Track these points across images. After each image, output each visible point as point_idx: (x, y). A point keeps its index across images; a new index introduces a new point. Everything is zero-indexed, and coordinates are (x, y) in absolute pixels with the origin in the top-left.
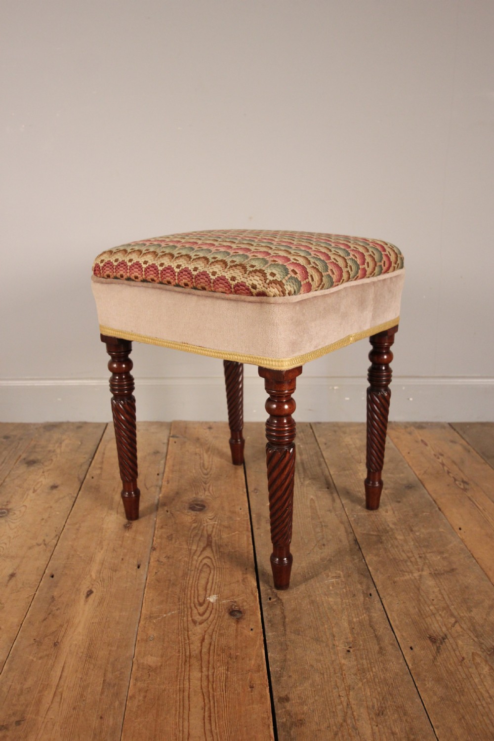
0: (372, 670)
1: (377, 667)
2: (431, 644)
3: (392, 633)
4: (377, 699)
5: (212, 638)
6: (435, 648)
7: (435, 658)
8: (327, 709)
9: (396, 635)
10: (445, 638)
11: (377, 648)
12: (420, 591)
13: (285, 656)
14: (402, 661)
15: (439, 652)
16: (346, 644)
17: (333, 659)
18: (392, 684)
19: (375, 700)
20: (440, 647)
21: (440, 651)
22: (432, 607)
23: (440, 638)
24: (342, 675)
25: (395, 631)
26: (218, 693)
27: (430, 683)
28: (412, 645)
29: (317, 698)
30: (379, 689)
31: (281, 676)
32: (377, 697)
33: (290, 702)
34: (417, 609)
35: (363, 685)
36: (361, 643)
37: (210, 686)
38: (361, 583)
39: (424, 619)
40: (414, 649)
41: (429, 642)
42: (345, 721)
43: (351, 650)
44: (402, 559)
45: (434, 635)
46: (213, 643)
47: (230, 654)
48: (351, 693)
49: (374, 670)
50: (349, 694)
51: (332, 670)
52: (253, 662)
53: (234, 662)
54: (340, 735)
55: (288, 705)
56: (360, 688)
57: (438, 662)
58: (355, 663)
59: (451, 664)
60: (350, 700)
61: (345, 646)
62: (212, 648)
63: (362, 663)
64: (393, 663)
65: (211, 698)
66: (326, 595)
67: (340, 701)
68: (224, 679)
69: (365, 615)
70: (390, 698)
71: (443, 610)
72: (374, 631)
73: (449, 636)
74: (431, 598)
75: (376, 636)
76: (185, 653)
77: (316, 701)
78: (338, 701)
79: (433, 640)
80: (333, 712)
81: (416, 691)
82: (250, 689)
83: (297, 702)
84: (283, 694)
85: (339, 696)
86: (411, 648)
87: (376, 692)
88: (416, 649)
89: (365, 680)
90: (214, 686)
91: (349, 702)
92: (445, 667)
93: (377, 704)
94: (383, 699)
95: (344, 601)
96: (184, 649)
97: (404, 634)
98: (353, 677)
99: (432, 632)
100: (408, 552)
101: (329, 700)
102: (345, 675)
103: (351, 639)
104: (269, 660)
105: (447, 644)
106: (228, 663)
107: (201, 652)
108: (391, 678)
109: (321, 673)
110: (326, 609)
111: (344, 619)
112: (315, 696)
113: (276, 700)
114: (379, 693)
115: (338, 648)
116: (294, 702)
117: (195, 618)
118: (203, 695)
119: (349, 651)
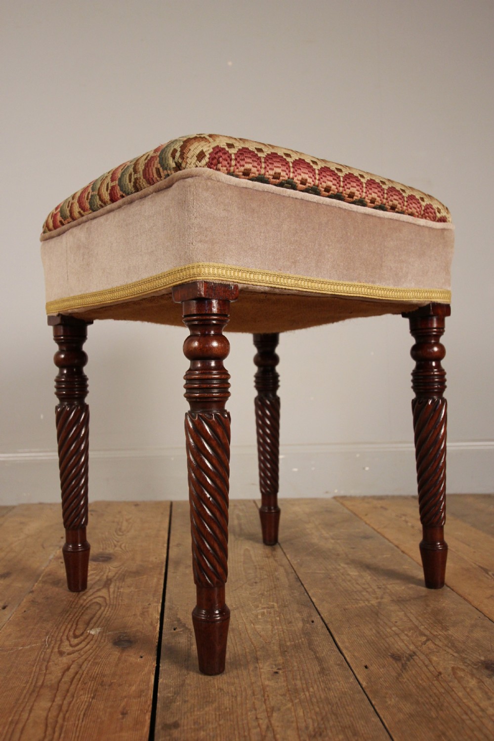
0: (308, 690)
1: (315, 687)
2: (394, 662)
3: (340, 654)
4: (313, 720)
5: (80, 667)
6: (400, 665)
7: (399, 675)
8: (236, 732)
9: (346, 656)
10: (412, 655)
11: (318, 668)
12: (379, 615)
13: (184, 681)
14: (352, 679)
15: (405, 669)
16: (274, 666)
17: (252, 681)
18: (337, 703)
19: (310, 721)
20: (406, 663)
21: (407, 667)
22: (394, 629)
23: (407, 655)
24: (264, 696)
25: (344, 652)
26: (71, 723)
27: (393, 700)
28: (367, 664)
29: (222, 722)
30: (317, 709)
31: (172, 701)
32: (314, 717)
33: (179, 729)
34: (374, 631)
35: (293, 705)
36: (295, 664)
37: (61, 715)
38: (300, 612)
39: (384, 639)
40: (371, 668)
41: (391, 659)
43: (280, 672)
44: (355, 590)
45: (399, 653)
46: (81, 672)
47: (103, 681)
48: (275, 714)
49: (311, 689)
50: (272, 716)
51: (249, 692)
52: (134, 688)
53: (106, 689)
55: (176, 733)
56: (289, 709)
57: (404, 679)
58: (285, 684)
59: (422, 679)
60: (273, 722)
61: (272, 668)
62: (78, 676)
63: (295, 683)
64: (339, 682)
65: (57, 729)
66: (252, 622)
67: (257, 724)
68: (85, 707)
69: (303, 639)
70: (334, 717)
71: (410, 631)
72: (315, 653)
73: (418, 653)
74: (393, 620)
75: (317, 658)
76: (36, 682)
77: (220, 725)
78: (255, 724)
79: (396, 657)
80: (245, 736)
81: (373, 709)
82: (121, 716)
83: (191, 728)
84: (171, 720)
85: (257, 718)
86: (366, 667)
87: (313, 712)
88: (373, 668)
89: (297, 701)
90: (67, 715)
91: (271, 724)
92: (415, 683)
93: (313, 725)
94: (322, 719)
95: (276, 627)
96: (35, 679)
97: (356, 654)
98: (279, 697)
99: (395, 650)
100: (364, 584)
101: (240, 723)
102: (268, 696)
103: (282, 661)
104: (159, 686)
105: (417, 661)
106: (96, 690)
107: (60, 681)
108: (335, 697)
109: (232, 696)
110: (250, 635)
111: (274, 643)
112: (220, 720)
113: (158, 727)
114: (316, 713)
115: (262, 670)
116: (185, 728)
117: (63, 649)
118: (46, 726)
119: (276, 673)
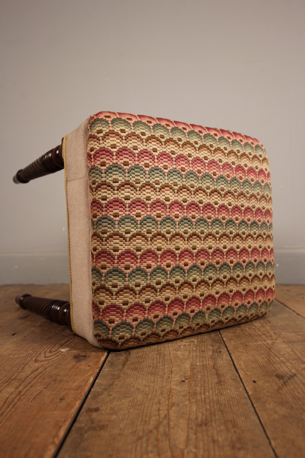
0: (205, 394)
1: (211, 392)
2: (277, 379)
3: (236, 373)
4: (203, 414)
5: (45, 370)
6: (282, 382)
7: (280, 388)
8: (140, 418)
9: (240, 374)
10: (293, 376)
11: (216, 380)
12: (272, 350)
13: (114, 382)
14: (241, 389)
15: (285, 385)
16: (183, 377)
17: (164, 385)
18: (225, 404)
19: (200, 415)
20: (287, 381)
21: (287, 384)
22: (281, 359)
23: (289, 376)
24: (169, 395)
25: (239, 371)
26: (22, 402)
27: (271, 405)
28: (255, 380)
29: (132, 410)
30: (208, 407)
31: (100, 394)
32: (205, 412)
33: (98, 412)
34: (266, 359)
35: (190, 403)
36: (199, 377)
37: (18, 397)
38: (213, 346)
39: (272, 365)
40: (258, 383)
41: (275, 378)
42: (157, 428)
43: (186, 381)
44: (256, 334)
45: (282, 374)
46: (44, 372)
47: (56, 379)
48: (174, 408)
49: (207, 394)
50: (171, 409)
51: (159, 392)
52: (75, 384)
53: (56, 384)
54: (145, 439)
55: (94, 415)
56: (186, 406)
57: (283, 391)
58: (188, 389)
59: (298, 392)
60: (170, 413)
61: (181, 378)
62: (41, 374)
63: (195, 389)
64: (230, 390)
65: (11, 406)
66: (175, 350)
67: (158, 413)
68: (37, 393)
69: (210, 362)
70: (220, 413)
71: (294, 361)
72: (217, 371)
73: (298, 375)
74: (282, 353)
75: (217, 374)
76: (12, 376)
77: (129, 412)
78: (156, 413)
79: (279, 377)
80: (146, 421)
81: (253, 410)
82: (59, 401)
83: (107, 413)
84: (94, 406)
85: (159, 410)
86: (254, 382)
87: (204, 408)
88: (260, 383)
89: (194, 400)
90: (22, 397)
91: (169, 414)
92: (292, 394)
93: (202, 418)
94: (210, 414)
95: (192, 354)
96: (12, 375)
97: (248, 373)
98: (180, 397)
99: (280, 372)
100: (264, 331)
101: (145, 412)
102: (172, 396)
103: (190, 374)
104: (95, 384)
105: (296, 380)
106: (49, 384)
107: (27, 377)
108: (225, 399)
109: (146, 394)
110: (171, 357)
111: (187, 363)
112: (130, 409)
113: (83, 410)
114: (206, 410)
115: (173, 379)
116: (103, 412)
117: (39, 359)
118: (5, 403)
119: (184, 381)
